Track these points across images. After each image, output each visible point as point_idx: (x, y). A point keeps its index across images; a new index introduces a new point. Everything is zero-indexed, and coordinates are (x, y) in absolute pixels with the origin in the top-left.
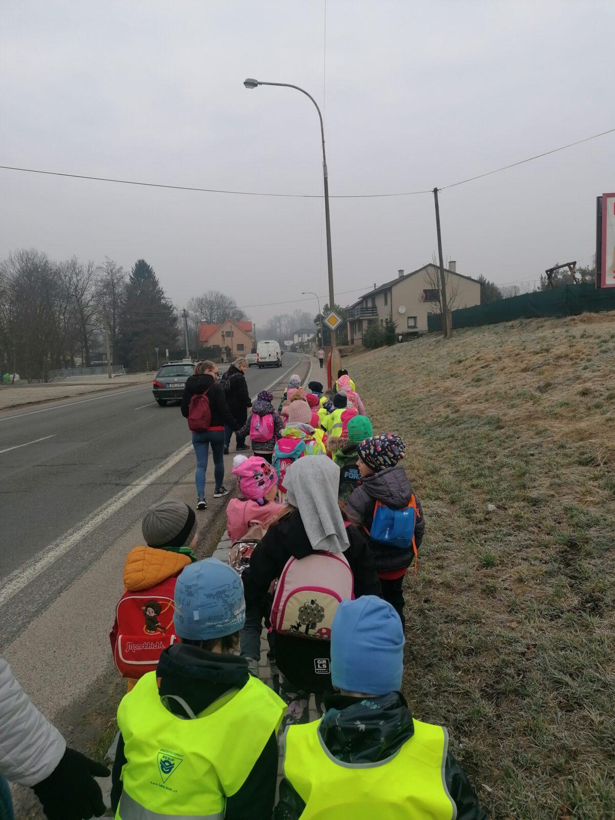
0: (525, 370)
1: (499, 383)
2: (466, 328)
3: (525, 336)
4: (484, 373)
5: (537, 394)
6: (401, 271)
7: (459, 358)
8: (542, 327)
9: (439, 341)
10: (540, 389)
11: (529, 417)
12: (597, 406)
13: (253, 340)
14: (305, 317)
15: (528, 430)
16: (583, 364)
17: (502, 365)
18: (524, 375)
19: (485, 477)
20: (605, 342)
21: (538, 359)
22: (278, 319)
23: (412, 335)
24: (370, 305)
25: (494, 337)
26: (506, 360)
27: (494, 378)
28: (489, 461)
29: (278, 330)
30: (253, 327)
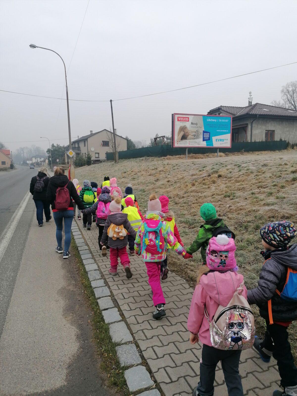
0: (150, 175)
1: (141, 179)
2: (123, 159)
3: (148, 164)
4: (136, 176)
5: (155, 182)
6: (91, 131)
7: (124, 171)
8: (153, 160)
9: (113, 164)
10: (155, 181)
11: (153, 188)
12: (172, 185)
13: (11, 160)
14: (38, 149)
15: (153, 192)
16: (168, 173)
17: (142, 174)
18: (150, 177)
19: (143, 204)
20: (174, 166)
21: (154, 172)
22: (22, 149)
23: (98, 161)
24: (77, 146)
25: (136, 164)
26: (143, 172)
27: (139, 178)
28: (143, 200)
29: (22, 155)
30: (11, 153)
